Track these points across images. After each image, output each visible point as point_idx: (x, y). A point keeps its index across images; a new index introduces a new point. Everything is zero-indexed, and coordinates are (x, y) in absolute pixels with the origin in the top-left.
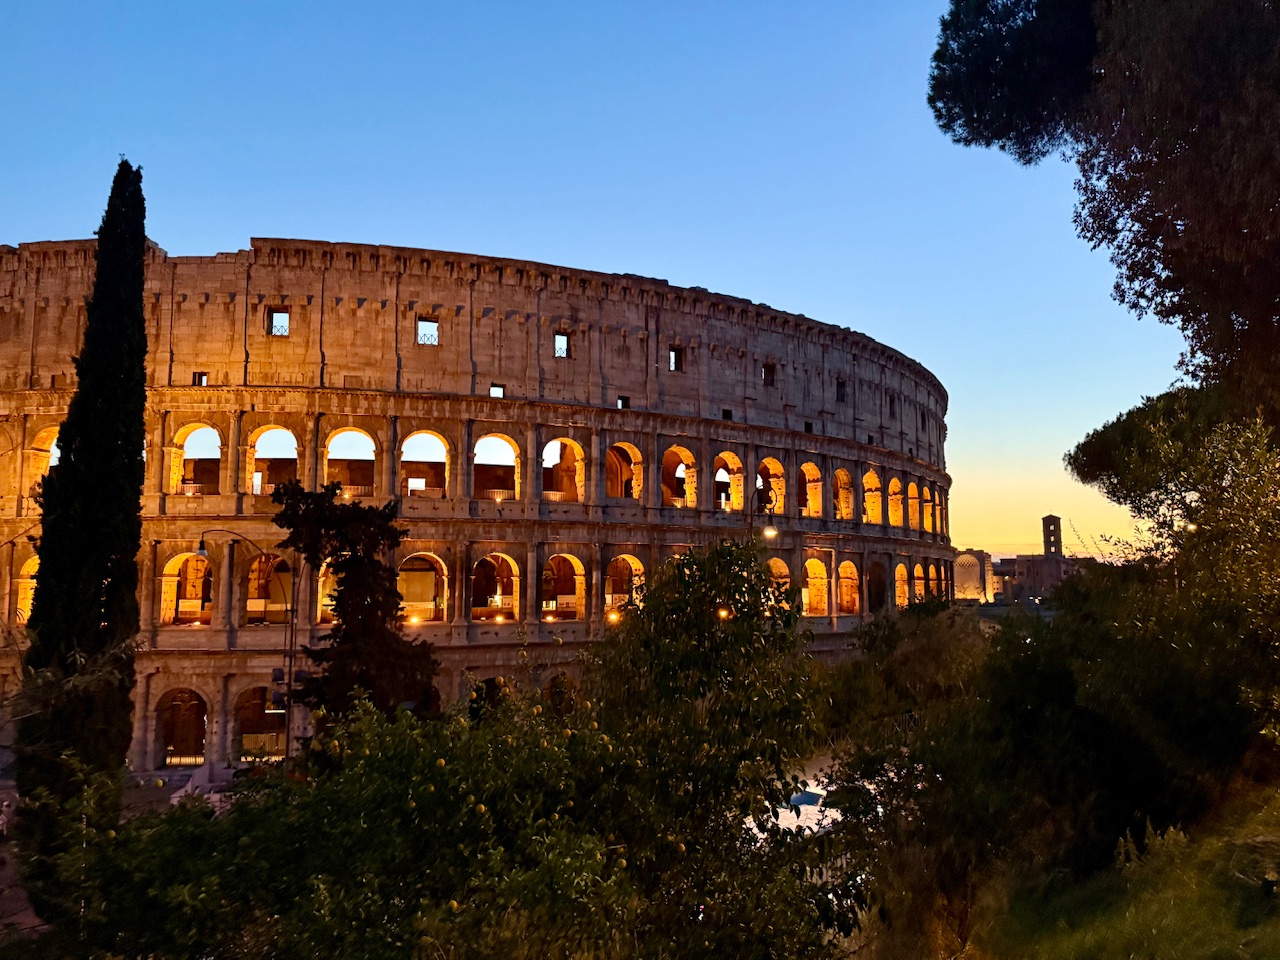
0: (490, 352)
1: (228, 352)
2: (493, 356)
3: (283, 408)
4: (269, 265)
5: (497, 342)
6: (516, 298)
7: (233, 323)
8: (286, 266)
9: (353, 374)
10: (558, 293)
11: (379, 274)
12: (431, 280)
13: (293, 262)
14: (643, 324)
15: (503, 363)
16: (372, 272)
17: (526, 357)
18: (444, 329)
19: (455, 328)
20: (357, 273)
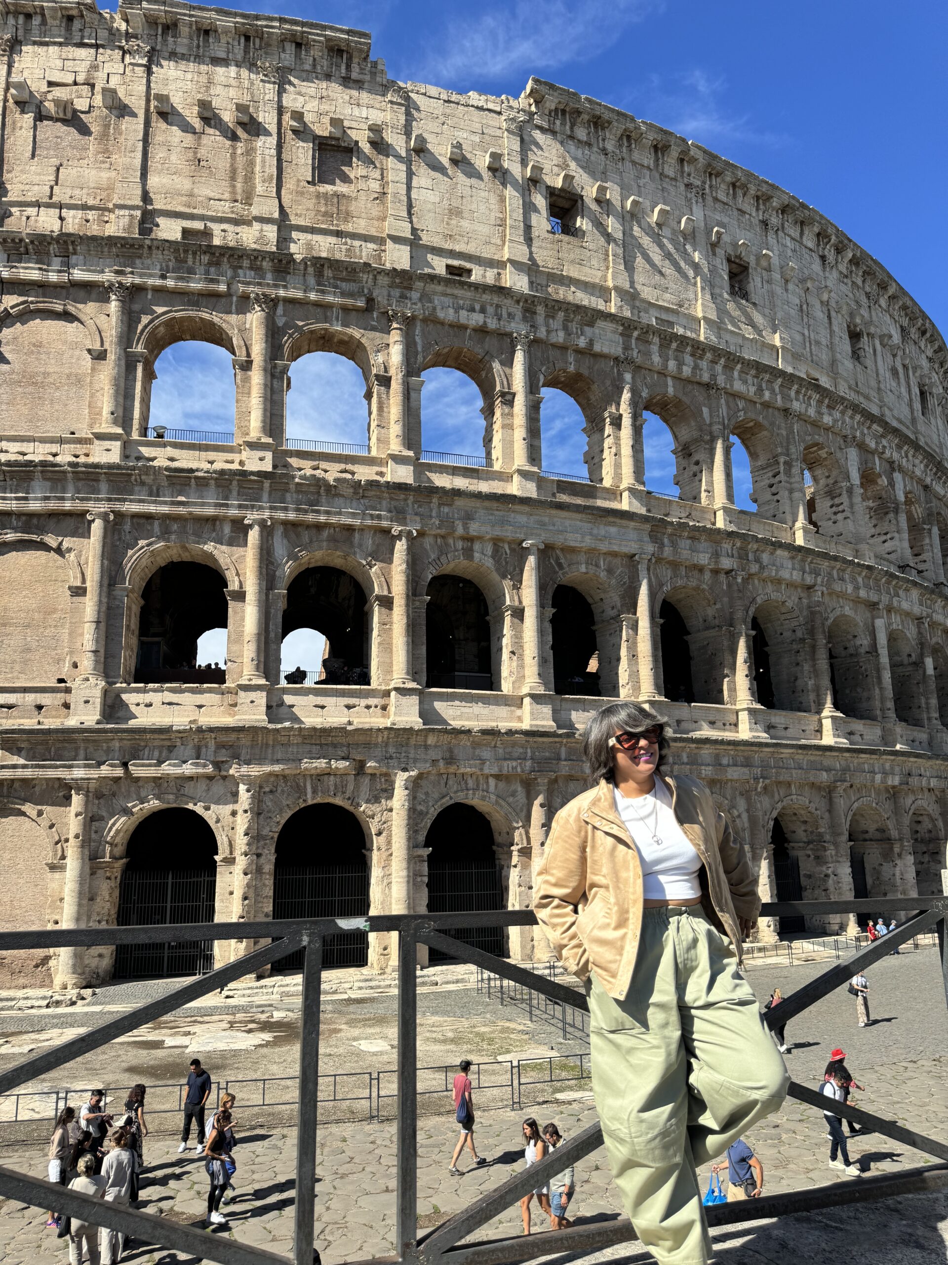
0: (799, 328)
1: (499, 242)
2: (803, 334)
3: (591, 343)
4: (549, 130)
5: (805, 320)
6: (815, 267)
7: (503, 200)
8: (572, 137)
9: (664, 316)
10: (844, 276)
11: (682, 188)
12: (736, 213)
13: (581, 133)
15: (813, 347)
16: (675, 179)
17: (831, 347)
18: (755, 283)
19: (765, 286)
20: (657, 176)
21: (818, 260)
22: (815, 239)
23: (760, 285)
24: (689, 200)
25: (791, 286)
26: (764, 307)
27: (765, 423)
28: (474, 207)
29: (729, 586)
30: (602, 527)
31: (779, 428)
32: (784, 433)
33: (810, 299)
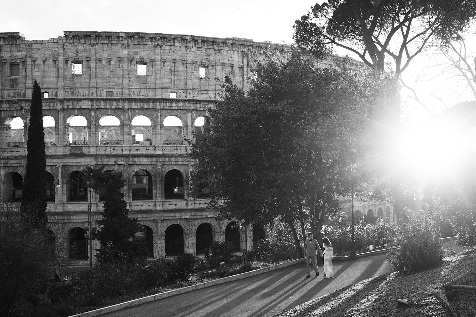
0: (169, 77)
1: (56, 82)
2: (171, 79)
3: (81, 107)
4: (72, 43)
5: (173, 73)
6: (181, 52)
7: (58, 70)
8: (79, 43)
9: (109, 90)
10: (200, 48)
11: (120, 45)
12: (143, 46)
13: (83, 41)
14: (240, 60)
15: (176, 82)
16: (117, 44)
17: (186, 79)
18: (149, 68)
19: (154, 68)
20: (110, 45)
21: (183, 48)
22: (181, 42)
23: (151, 68)
24: (122, 48)
25: (166, 64)
26: (152, 75)
28: (49, 74)
30: (79, 159)
31: (153, 115)
33: (176, 65)
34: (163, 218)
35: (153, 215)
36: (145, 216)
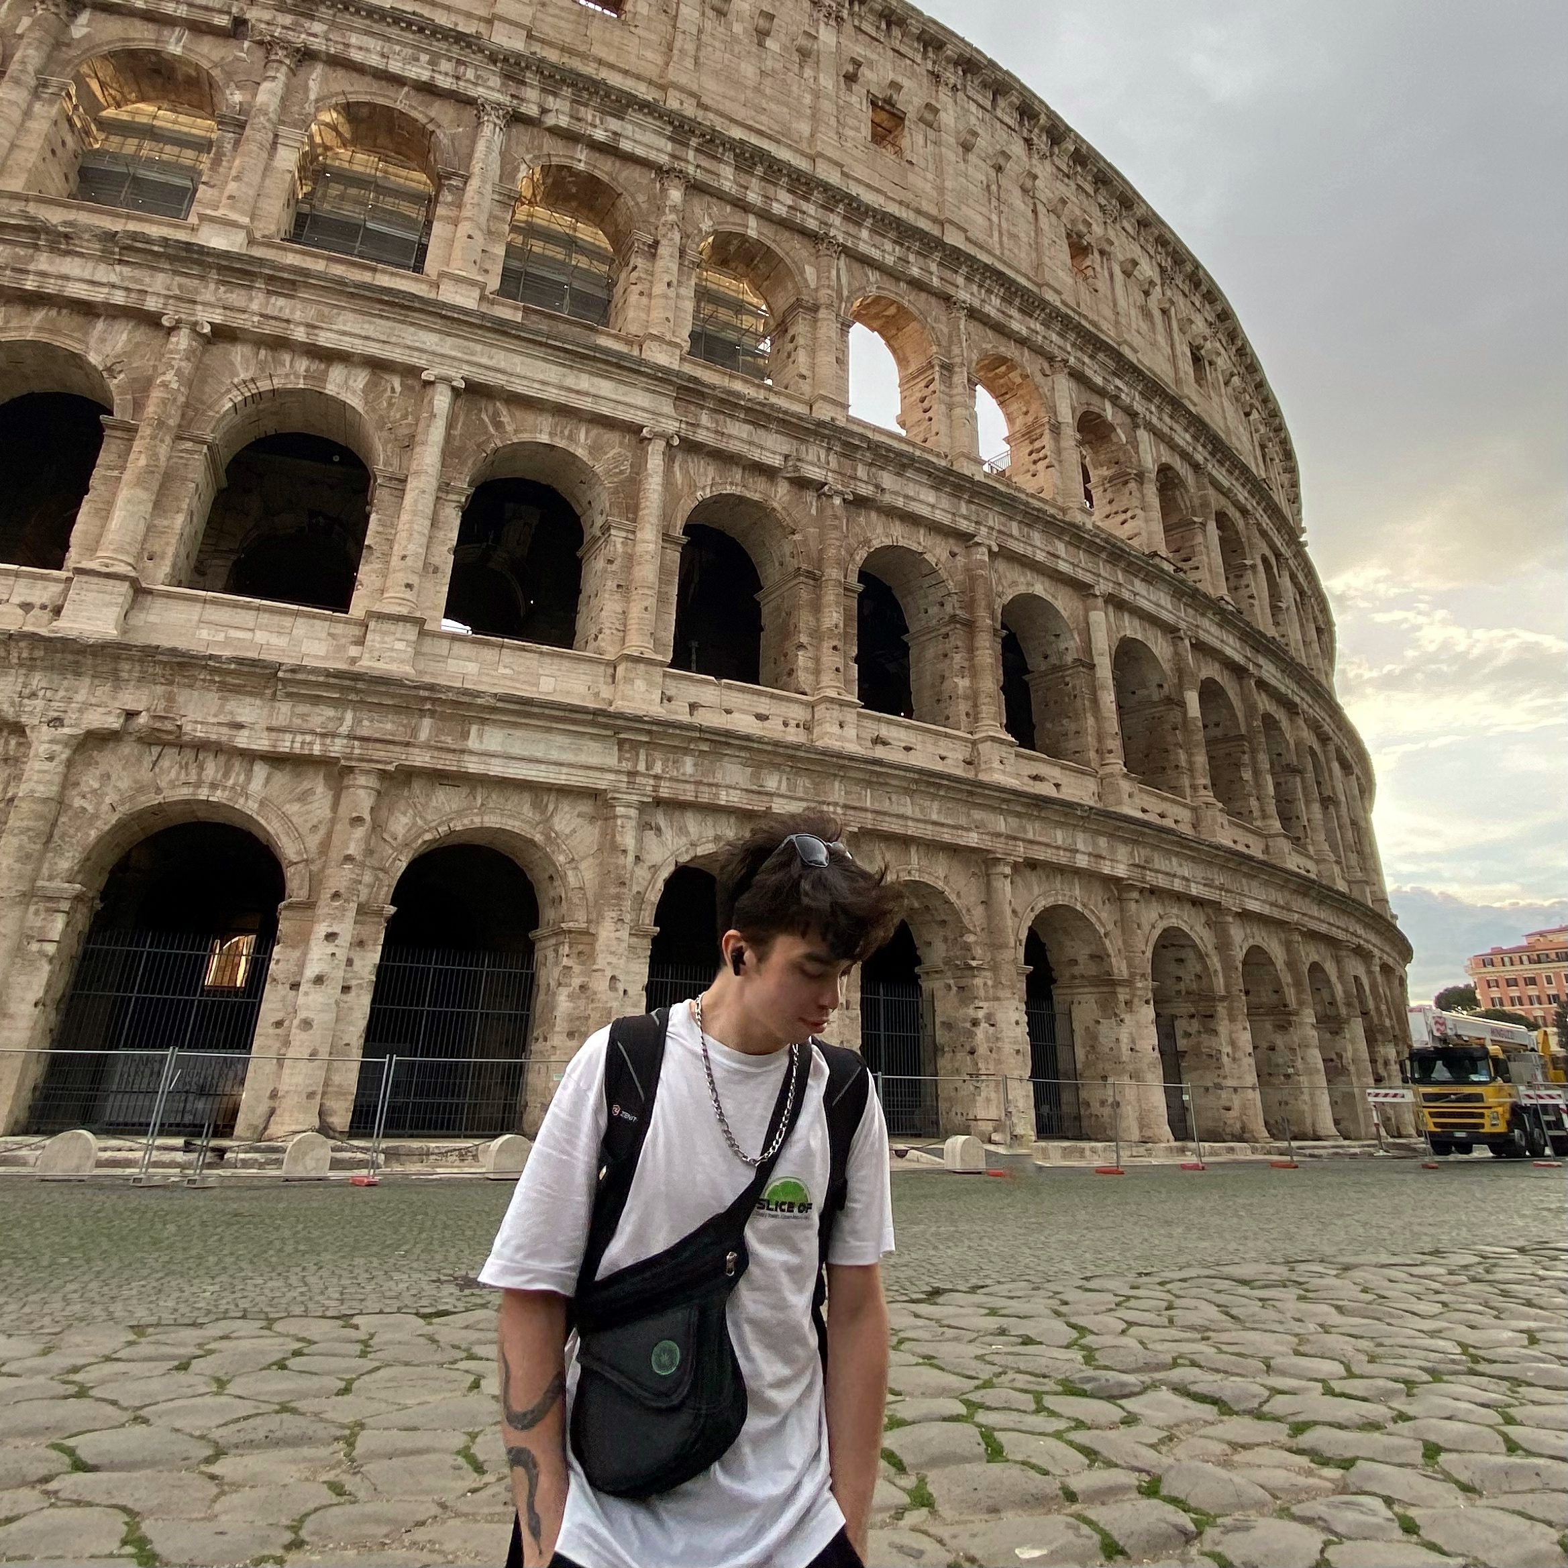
0: (984, 210)
2: (990, 221)
5: (995, 204)
6: (1014, 149)
10: (1064, 174)
15: (1005, 240)
18: (913, 139)
19: (930, 147)
21: (1019, 142)
22: (1016, 115)
23: (921, 143)
24: (814, 19)
25: (972, 157)
26: (926, 169)
27: (912, 309)
29: (821, 510)
31: (936, 320)
32: (946, 330)
33: (1003, 182)
34: (1021, 851)
35: (978, 815)
36: (934, 817)
